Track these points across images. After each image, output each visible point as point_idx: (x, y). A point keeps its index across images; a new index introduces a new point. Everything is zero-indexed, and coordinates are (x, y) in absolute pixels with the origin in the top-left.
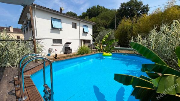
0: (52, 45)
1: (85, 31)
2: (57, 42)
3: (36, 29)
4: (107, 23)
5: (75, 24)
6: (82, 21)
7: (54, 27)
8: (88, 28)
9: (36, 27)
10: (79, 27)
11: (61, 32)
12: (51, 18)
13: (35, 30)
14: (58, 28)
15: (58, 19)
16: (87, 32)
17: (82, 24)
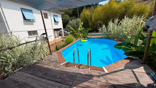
0: (28, 38)
1: (56, 20)
2: (32, 34)
3: (6, 22)
4: (69, 11)
5: (46, 14)
6: (52, 11)
7: (27, 18)
8: (58, 18)
9: (6, 20)
10: (50, 17)
11: (34, 23)
12: (21, 8)
13: (6, 24)
14: (31, 20)
15: (28, 10)
16: (57, 22)
17: (52, 14)
